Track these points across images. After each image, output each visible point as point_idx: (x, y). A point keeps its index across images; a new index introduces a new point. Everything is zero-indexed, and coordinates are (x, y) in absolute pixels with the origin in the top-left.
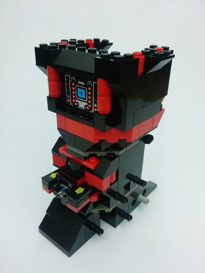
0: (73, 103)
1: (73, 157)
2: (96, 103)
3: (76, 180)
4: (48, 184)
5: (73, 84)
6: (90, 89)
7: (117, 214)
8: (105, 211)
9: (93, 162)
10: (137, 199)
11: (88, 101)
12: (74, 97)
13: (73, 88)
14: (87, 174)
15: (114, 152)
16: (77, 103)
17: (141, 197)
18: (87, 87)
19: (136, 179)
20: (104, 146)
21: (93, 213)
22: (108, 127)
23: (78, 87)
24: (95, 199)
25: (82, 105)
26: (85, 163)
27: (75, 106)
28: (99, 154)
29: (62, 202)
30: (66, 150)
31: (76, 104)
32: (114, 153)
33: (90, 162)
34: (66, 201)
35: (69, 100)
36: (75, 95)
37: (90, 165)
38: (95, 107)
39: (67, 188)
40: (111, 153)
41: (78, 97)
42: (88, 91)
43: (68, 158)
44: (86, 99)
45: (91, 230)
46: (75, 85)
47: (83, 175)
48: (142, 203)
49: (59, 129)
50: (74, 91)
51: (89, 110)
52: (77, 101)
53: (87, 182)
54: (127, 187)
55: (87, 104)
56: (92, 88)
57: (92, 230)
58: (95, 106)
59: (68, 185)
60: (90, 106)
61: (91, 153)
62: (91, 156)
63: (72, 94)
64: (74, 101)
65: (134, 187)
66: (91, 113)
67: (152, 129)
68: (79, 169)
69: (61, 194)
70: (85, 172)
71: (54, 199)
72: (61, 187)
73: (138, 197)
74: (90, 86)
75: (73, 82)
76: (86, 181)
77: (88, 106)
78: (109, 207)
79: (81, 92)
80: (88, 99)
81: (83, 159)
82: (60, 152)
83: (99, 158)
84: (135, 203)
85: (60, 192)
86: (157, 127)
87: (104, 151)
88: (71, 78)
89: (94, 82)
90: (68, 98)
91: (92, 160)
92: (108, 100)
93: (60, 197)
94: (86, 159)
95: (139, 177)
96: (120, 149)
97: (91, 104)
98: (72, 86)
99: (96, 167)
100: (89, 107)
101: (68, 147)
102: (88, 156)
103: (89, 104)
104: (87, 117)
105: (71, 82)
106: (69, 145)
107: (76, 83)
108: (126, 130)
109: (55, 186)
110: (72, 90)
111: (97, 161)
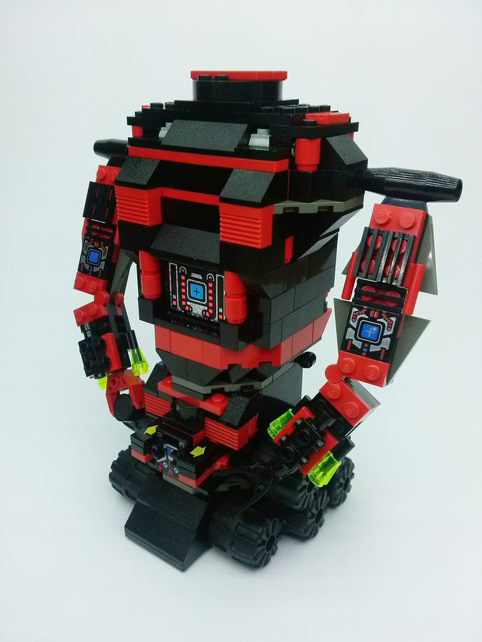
0: (183, 307)
1: (185, 396)
2: (221, 306)
3: (191, 436)
4: (142, 445)
5: (183, 278)
6: (210, 285)
9: (218, 403)
11: (208, 303)
12: (183, 297)
13: (183, 284)
14: (209, 422)
15: (253, 384)
16: (189, 306)
18: (207, 283)
20: (235, 375)
22: (242, 344)
23: (190, 282)
25: (198, 310)
26: (206, 406)
27: (185, 311)
28: (228, 388)
29: (165, 477)
30: (172, 385)
31: (187, 308)
32: (252, 387)
33: (213, 403)
34: (174, 473)
35: (174, 303)
36: (185, 294)
37: (213, 407)
38: (219, 313)
39: (176, 449)
40: (248, 386)
41: (190, 297)
42: (209, 288)
43: (173, 398)
44: (204, 300)
46: (186, 279)
47: (201, 426)
49: (158, 350)
50: (185, 288)
51: (209, 318)
52: (188, 303)
53: (208, 438)
55: (206, 308)
56: (214, 284)
58: (221, 310)
59: (178, 444)
60: (211, 311)
61: (215, 387)
62: (214, 392)
63: (181, 294)
64: (184, 303)
66: (214, 322)
67: (313, 343)
68: (195, 416)
70: (206, 421)
72: (166, 449)
74: (210, 281)
75: (183, 274)
76: (207, 435)
77: (208, 311)
79: (197, 290)
80: (209, 301)
81: (202, 398)
82: (159, 389)
83: (229, 395)
85: (164, 459)
86: (320, 339)
87: (236, 383)
88: (178, 268)
89: (217, 275)
90: (173, 299)
91: (217, 400)
92: (240, 302)
93: (163, 467)
94: (207, 397)
96: (262, 378)
97: (214, 308)
98: (180, 281)
99: (224, 411)
100: (210, 313)
101: (175, 379)
102: (210, 392)
103: (209, 308)
104: (206, 328)
105: (180, 275)
106: (177, 376)
107: (188, 276)
108: (271, 348)
109: (154, 447)
110: (181, 287)
111: (223, 402)
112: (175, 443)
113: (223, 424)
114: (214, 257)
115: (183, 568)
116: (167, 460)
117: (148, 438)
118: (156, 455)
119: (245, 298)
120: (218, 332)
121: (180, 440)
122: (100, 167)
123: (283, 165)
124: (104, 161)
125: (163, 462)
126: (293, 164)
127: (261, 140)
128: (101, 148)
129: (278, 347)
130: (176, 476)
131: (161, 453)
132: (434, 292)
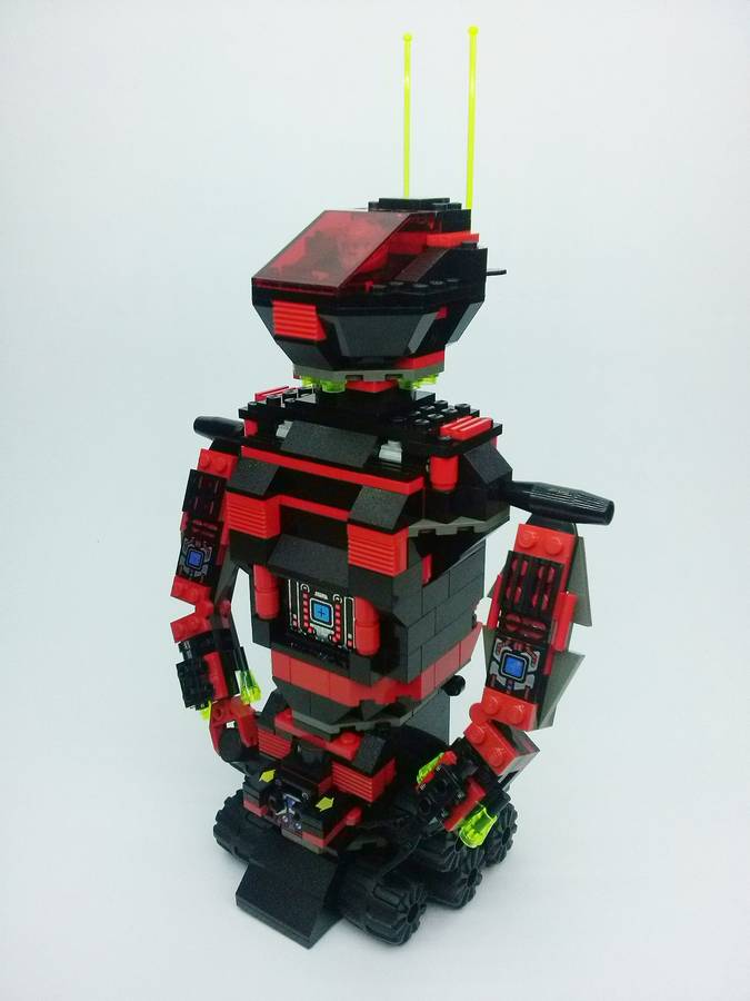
0: (305, 630)
1: (307, 735)
2: (350, 631)
3: (316, 784)
4: (257, 794)
5: (305, 596)
6: (338, 607)
8: (375, 844)
9: (349, 744)
11: (334, 627)
12: (306, 617)
13: (305, 603)
14: (338, 768)
15: (389, 720)
16: (313, 629)
18: (334, 603)
20: (366, 713)
22: (375, 676)
23: (313, 602)
25: (323, 632)
26: (333, 747)
27: (308, 634)
28: (360, 726)
29: (285, 832)
30: (292, 720)
31: (310, 631)
32: (389, 724)
33: (341, 744)
34: (296, 828)
35: (295, 624)
36: (308, 614)
37: (343, 750)
38: (348, 640)
39: (298, 800)
40: (385, 723)
41: (314, 618)
42: (335, 610)
43: (294, 737)
44: (330, 624)
46: (309, 598)
47: (330, 772)
49: (274, 678)
50: (308, 607)
51: (337, 644)
52: (311, 625)
53: (337, 787)
55: (333, 632)
56: (342, 606)
58: (350, 636)
59: (301, 794)
60: (338, 636)
61: (343, 725)
62: (343, 730)
63: (302, 614)
66: (342, 650)
67: (460, 668)
68: (320, 760)
70: (334, 766)
72: (286, 800)
74: (337, 602)
75: (305, 591)
76: (335, 783)
77: (334, 635)
79: (321, 611)
80: (336, 625)
81: (328, 738)
82: (276, 725)
83: (361, 734)
85: (284, 811)
86: (470, 660)
87: (369, 720)
88: (299, 586)
89: (345, 597)
90: (293, 619)
91: (347, 740)
92: (372, 631)
93: (282, 821)
94: (334, 738)
96: (400, 714)
97: (342, 633)
98: (302, 600)
99: (355, 754)
100: (337, 639)
101: (296, 715)
102: (338, 732)
103: (336, 632)
104: (333, 655)
105: (301, 592)
106: (298, 711)
107: (311, 595)
108: (409, 681)
109: (271, 798)
110: (302, 607)
111: (355, 742)
112: (298, 794)
113: (355, 769)
114: (341, 579)
115: (308, 944)
116: (288, 814)
117: (263, 786)
118: (274, 807)
119: (377, 626)
120: (348, 661)
121: (302, 789)
122: (203, 451)
123: (417, 485)
124: (207, 443)
125: (282, 815)
126: (428, 482)
127: (392, 453)
128: (203, 426)
129: (418, 680)
130: (298, 833)
131: (281, 804)
132: (588, 623)
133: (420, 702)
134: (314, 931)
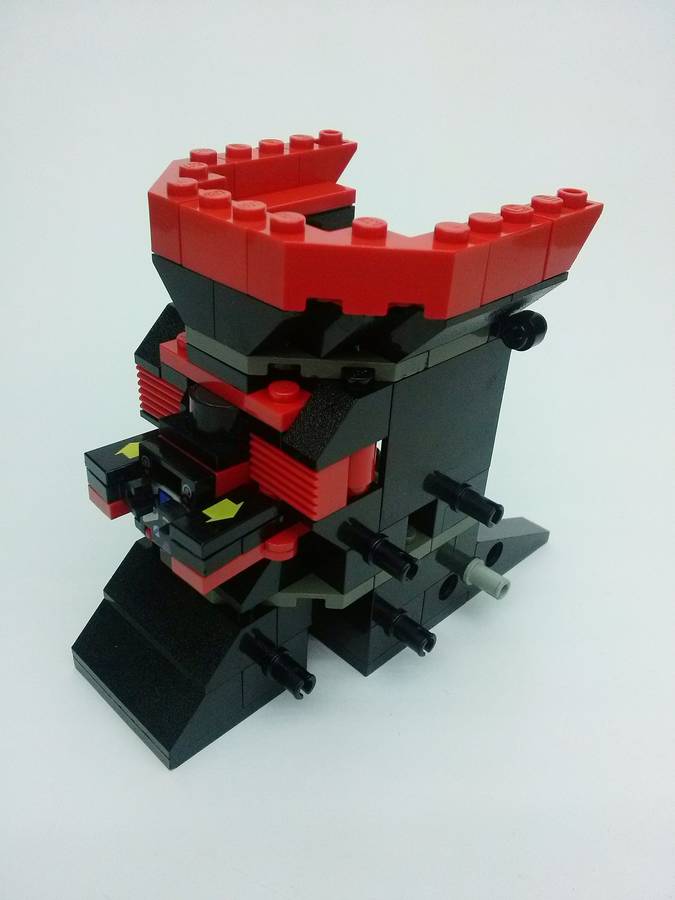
3: (213, 472)
4: (104, 478)
7: (373, 623)
8: (323, 601)
9: (282, 400)
10: (462, 577)
14: (259, 448)
15: (371, 364)
17: (477, 569)
19: (461, 493)
21: (277, 608)
24: (283, 550)
26: (253, 405)
28: (310, 367)
32: (372, 371)
33: (270, 400)
37: (270, 412)
39: (176, 498)
40: (363, 369)
43: (190, 382)
45: (264, 671)
47: (243, 454)
48: (482, 594)
53: (257, 484)
54: (422, 521)
57: (269, 674)
59: (181, 487)
61: (276, 361)
62: (275, 375)
65: (453, 526)
68: (228, 430)
69: (155, 523)
70: (252, 443)
71: (138, 545)
72: (157, 496)
73: (466, 566)
76: (252, 476)
78: (340, 588)
81: (243, 384)
82: (162, 359)
83: (310, 385)
84: (453, 592)
85: (153, 516)
87: (330, 356)
91: (280, 391)
93: (154, 534)
94: (256, 384)
95: (474, 488)
99: (294, 421)
101: (191, 336)
102: (264, 372)
109: (133, 488)
111: (295, 399)
112: (176, 486)
113: (290, 451)
116: (159, 522)
117: (121, 465)
118: (136, 507)
121: (184, 477)
125: (153, 523)
133: (442, 325)
134: (181, 740)
